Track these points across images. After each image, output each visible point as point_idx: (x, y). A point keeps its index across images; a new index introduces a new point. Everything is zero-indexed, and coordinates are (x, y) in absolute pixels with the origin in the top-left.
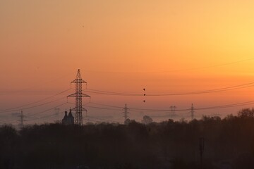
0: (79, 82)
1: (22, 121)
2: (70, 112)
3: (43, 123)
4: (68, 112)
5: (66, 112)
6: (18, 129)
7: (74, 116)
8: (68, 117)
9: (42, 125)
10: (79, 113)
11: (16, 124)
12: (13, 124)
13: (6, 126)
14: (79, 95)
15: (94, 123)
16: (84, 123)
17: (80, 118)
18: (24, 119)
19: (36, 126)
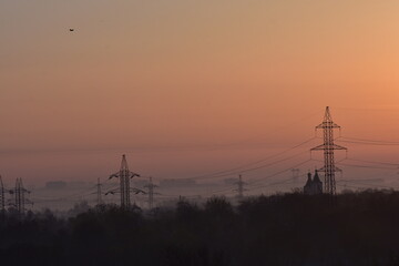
0: (328, 126)
1: (241, 190)
2: (316, 175)
3: (274, 193)
4: (313, 174)
5: (309, 175)
6: (235, 203)
7: (322, 179)
8: (314, 181)
9: (273, 197)
10: (330, 175)
11: (231, 195)
12: (227, 196)
13: (216, 200)
14: (329, 147)
15: (354, 190)
16: (339, 190)
17: (332, 182)
18: (244, 187)
19: (262, 198)
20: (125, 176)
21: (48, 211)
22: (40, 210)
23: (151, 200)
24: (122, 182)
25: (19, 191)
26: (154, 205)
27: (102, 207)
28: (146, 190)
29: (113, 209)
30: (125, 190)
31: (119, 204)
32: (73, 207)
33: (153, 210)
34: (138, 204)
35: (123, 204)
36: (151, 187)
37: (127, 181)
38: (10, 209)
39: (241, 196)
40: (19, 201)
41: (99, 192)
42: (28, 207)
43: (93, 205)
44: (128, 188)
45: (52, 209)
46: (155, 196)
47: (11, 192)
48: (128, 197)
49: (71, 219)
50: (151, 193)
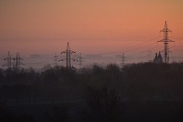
0: (166, 31)
1: (123, 61)
2: (160, 54)
3: (140, 62)
4: (158, 54)
5: (156, 54)
6: (121, 67)
7: (162, 56)
8: (158, 57)
9: (139, 64)
10: (166, 54)
11: (119, 63)
12: (117, 63)
13: (112, 65)
14: (166, 41)
15: (178, 62)
16: (170, 62)
17: (167, 58)
18: (125, 59)
19: (134, 65)
20: (68, 52)
21: (31, 68)
22: (27, 68)
23: (80, 64)
24: (67, 55)
25: (18, 59)
26: (82, 67)
27: (57, 67)
28: (79, 59)
29: (63, 68)
30: (68, 59)
31: (65, 66)
32: (43, 67)
33: (81, 69)
34: (74, 66)
35: (67, 66)
36: (81, 58)
37: (70, 55)
38: (13, 67)
39: (123, 63)
40: (18, 63)
41: (56, 60)
42: (22, 66)
43: (53, 66)
44: (70, 59)
45: (34, 68)
46: (82, 62)
47: (14, 59)
48: (70, 62)
49: (42, 73)
50: (81, 61)
